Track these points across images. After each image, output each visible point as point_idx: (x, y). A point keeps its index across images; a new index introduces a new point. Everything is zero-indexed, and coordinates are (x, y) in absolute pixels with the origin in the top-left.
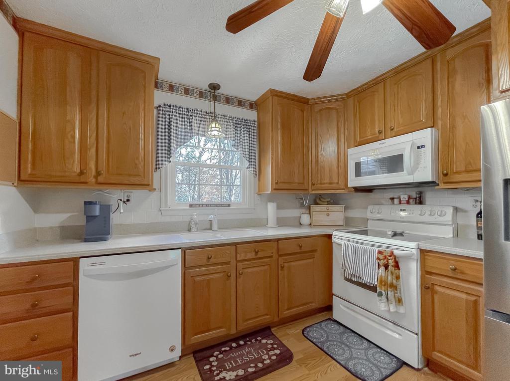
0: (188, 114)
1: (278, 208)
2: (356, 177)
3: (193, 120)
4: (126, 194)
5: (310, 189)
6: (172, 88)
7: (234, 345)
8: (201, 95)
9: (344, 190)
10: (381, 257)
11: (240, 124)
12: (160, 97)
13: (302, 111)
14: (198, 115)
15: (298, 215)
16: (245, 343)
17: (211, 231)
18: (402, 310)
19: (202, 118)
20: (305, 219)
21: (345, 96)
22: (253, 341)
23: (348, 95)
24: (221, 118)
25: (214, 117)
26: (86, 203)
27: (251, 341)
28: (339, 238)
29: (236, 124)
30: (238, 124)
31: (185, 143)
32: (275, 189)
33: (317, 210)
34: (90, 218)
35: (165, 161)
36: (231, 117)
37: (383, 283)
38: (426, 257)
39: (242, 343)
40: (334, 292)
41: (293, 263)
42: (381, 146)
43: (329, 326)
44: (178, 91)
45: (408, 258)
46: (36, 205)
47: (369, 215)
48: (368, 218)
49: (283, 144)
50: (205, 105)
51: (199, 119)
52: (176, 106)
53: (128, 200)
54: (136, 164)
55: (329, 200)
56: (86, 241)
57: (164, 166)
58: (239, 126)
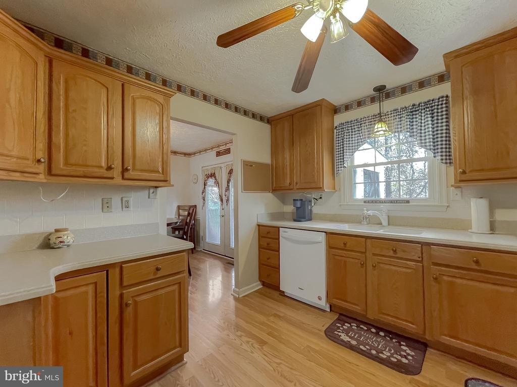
0: (359, 122)
3: (363, 128)
4: (320, 194)
6: (347, 107)
7: (373, 330)
8: (373, 100)
11: (418, 110)
12: (339, 119)
14: (367, 121)
16: (385, 336)
19: (371, 122)
22: (394, 340)
24: (391, 114)
25: (380, 117)
26: (294, 200)
27: (391, 339)
29: (412, 112)
30: (416, 111)
31: (358, 148)
32: (461, 181)
34: (298, 208)
35: (341, 167)
36: (406, 107)
39: (382, 334)
44: (352, 107)
50: (373, 109)
51: (370, 123)
52: (348, 122)
53: (321, 198)
54: (313, 175)
56: (295, 220)
58: (417, 112)
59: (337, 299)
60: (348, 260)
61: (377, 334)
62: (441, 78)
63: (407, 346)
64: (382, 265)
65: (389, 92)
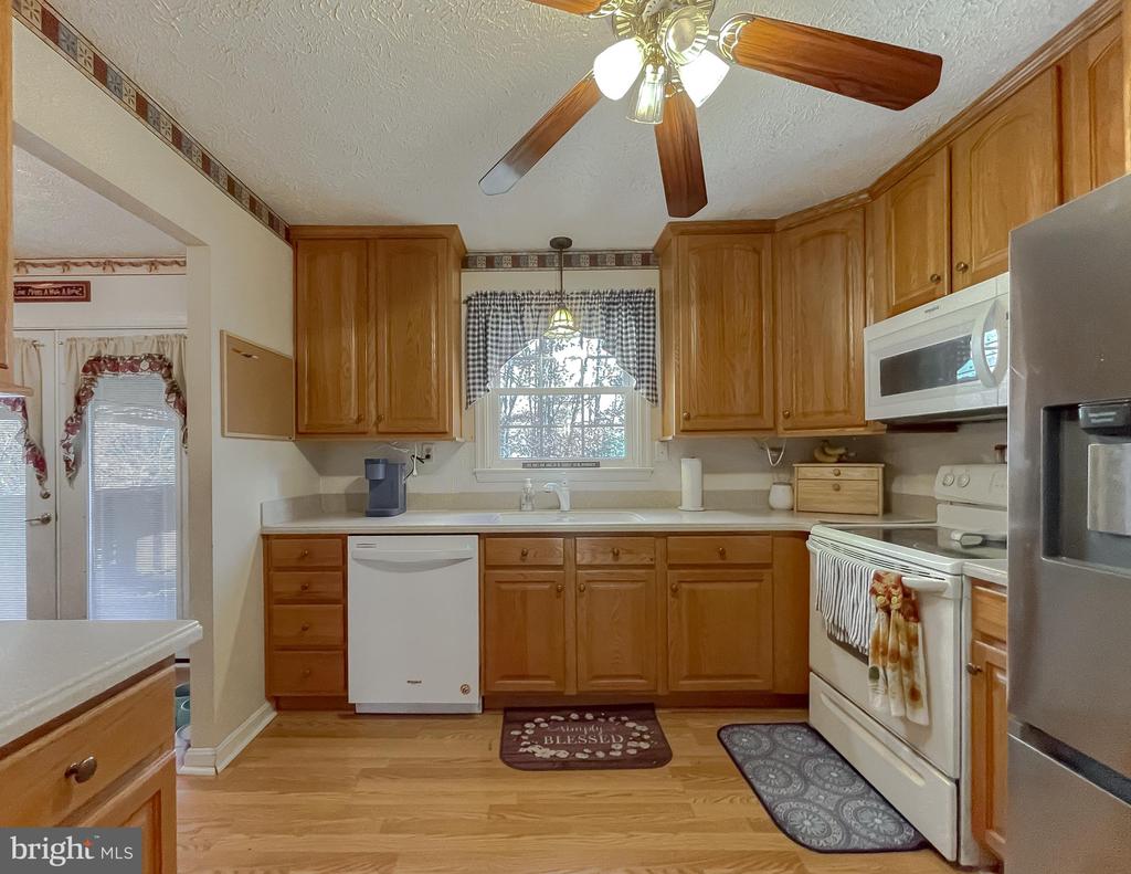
0: (518, 300)
1: (707, 469)
2: (883, 395)
3: (525, 313)
4: (425, 447)
5: (780, 428)
6: (491, 262)
7: (574, 716)
8: (542, 262)
9: (862, 429)
10: (880, 588)
11: (617, 304)
12: (474, 282)
13: (757, 252)
14: (534, 302)
15: (766, 488)
16: (596, 718)
17: (557, 512)
18: (920, 717)
19: (541, 305)
20: (781, 496)
21: (866, 196)
22: (611, 719)
23: (874, 192)
24: (577, 298)
25: (560, 299)
26: (368, 462)
27: (607, 718)
28: (820, 542)
29: (608, 304)
30: (614, 304)
31: (512, 354)
32: (683, 431)
33: (809, 475)
34: (374, 483)
35: (480, 390)
36: (599, 293)
37: (881, 650)
38: (979, 597)
39: (589, 716)
40: (813, 663)
41: (702, 586)
42: (929, 316)
43: (791, 735)
44: (500, 265)
45: (936, 593)
46: (320, 464)
47: (939, 491)
48: (937, 497)
49: (703, 334)
50: (545, 280)
51: (538, 307)
52: (495, 294)
53: (428, 457)
54: (427, 401)
55: (842, 451)
56: (370, 514)
57: (477, 398)
58: (616, 307)
59: (503, 678)
60: (530, 587)
61: (582, 720)
62: (646, 260)
63: (630, 720)
64: (594, 586)
65: (570, 256)
